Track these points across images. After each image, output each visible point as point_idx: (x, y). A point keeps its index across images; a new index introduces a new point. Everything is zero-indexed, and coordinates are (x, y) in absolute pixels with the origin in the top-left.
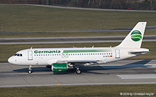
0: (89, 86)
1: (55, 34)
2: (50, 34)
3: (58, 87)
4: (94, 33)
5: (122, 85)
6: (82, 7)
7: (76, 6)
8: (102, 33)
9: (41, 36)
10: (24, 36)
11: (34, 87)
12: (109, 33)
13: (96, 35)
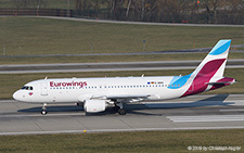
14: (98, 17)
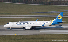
0: (28, 35)
1: (14, 14)
2: (12, 14)
3: (15, 35)
4: (30, 14)
5: (41, 35)
6: (25, 3)
7: (23, 3)
8: (33, 14)
9: (8, 15)
10: (2, 15)
11: (6, 35)
12: (36, 14)
13: (31, 15)
14: (20, 3)
